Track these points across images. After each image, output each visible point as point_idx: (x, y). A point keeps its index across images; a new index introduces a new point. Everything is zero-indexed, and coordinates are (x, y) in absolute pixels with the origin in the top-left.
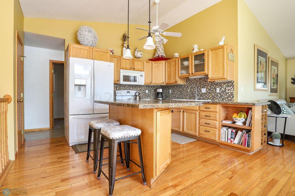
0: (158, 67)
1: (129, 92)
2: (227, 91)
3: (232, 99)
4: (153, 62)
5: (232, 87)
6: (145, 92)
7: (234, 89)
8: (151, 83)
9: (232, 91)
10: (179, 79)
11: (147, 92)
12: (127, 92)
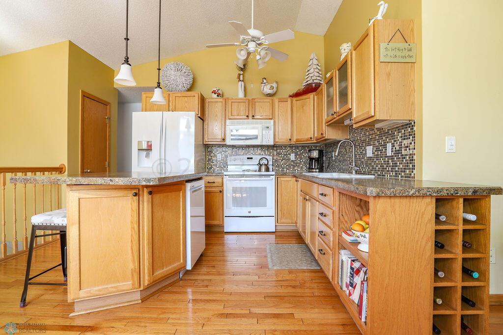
0: (303, 107)
1: (252, 158)
2: (404, 152)
3: (412, 175)
4: (294, 99)
5: (411, 137)
6: (289, 159)
7: (415, 143)
8: (290, 140)
9: (411, 152)
10: (326, 127)
11: (292, 157)
12: (248, 158)
